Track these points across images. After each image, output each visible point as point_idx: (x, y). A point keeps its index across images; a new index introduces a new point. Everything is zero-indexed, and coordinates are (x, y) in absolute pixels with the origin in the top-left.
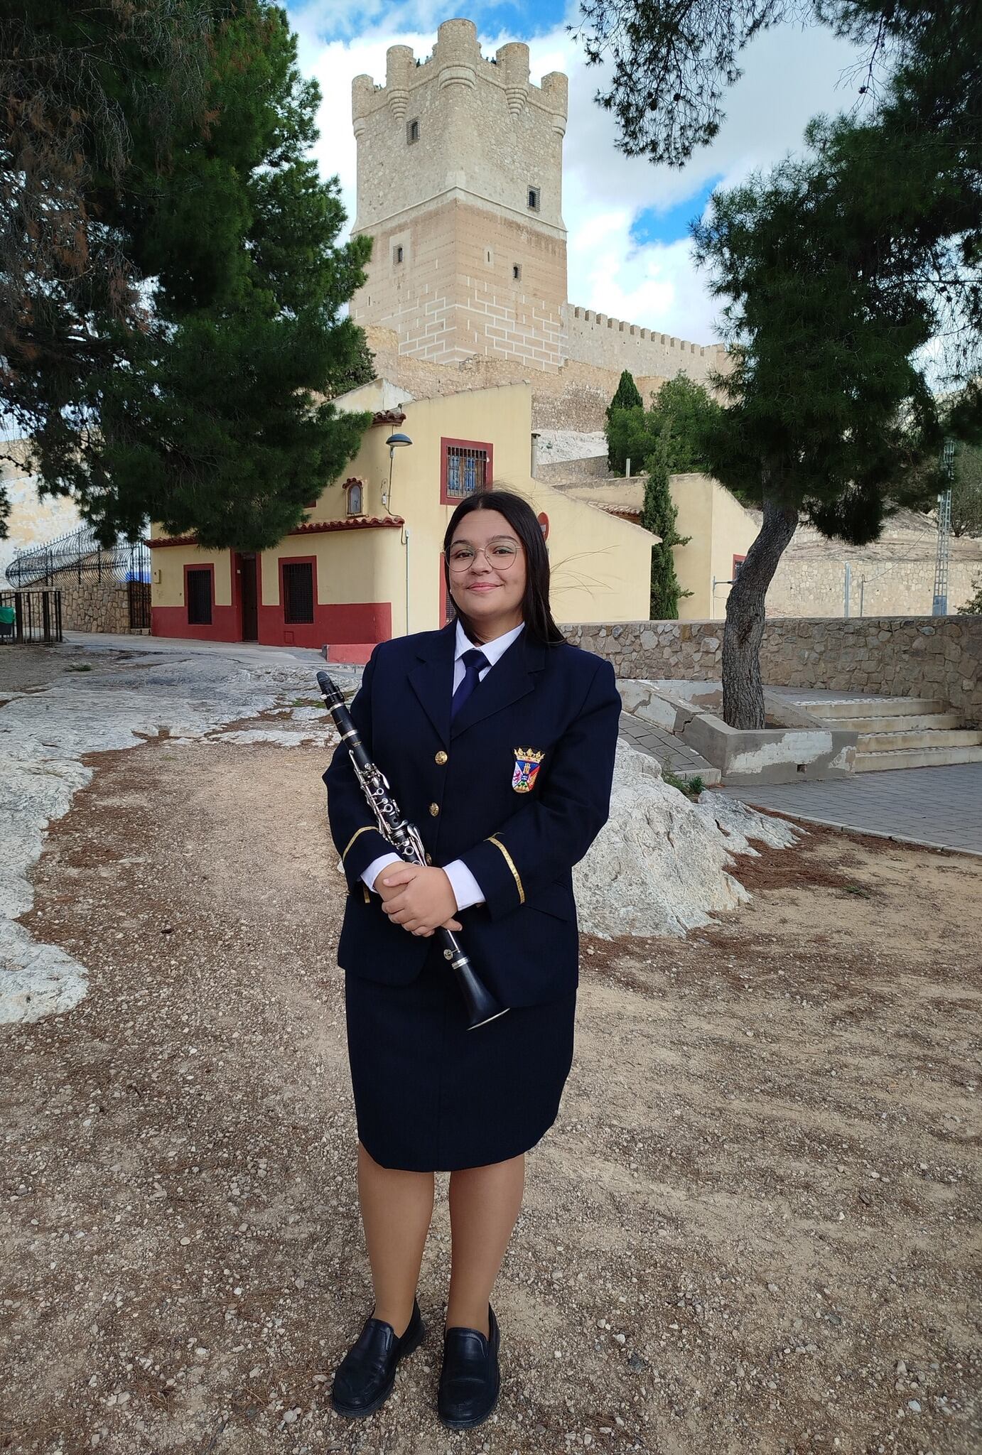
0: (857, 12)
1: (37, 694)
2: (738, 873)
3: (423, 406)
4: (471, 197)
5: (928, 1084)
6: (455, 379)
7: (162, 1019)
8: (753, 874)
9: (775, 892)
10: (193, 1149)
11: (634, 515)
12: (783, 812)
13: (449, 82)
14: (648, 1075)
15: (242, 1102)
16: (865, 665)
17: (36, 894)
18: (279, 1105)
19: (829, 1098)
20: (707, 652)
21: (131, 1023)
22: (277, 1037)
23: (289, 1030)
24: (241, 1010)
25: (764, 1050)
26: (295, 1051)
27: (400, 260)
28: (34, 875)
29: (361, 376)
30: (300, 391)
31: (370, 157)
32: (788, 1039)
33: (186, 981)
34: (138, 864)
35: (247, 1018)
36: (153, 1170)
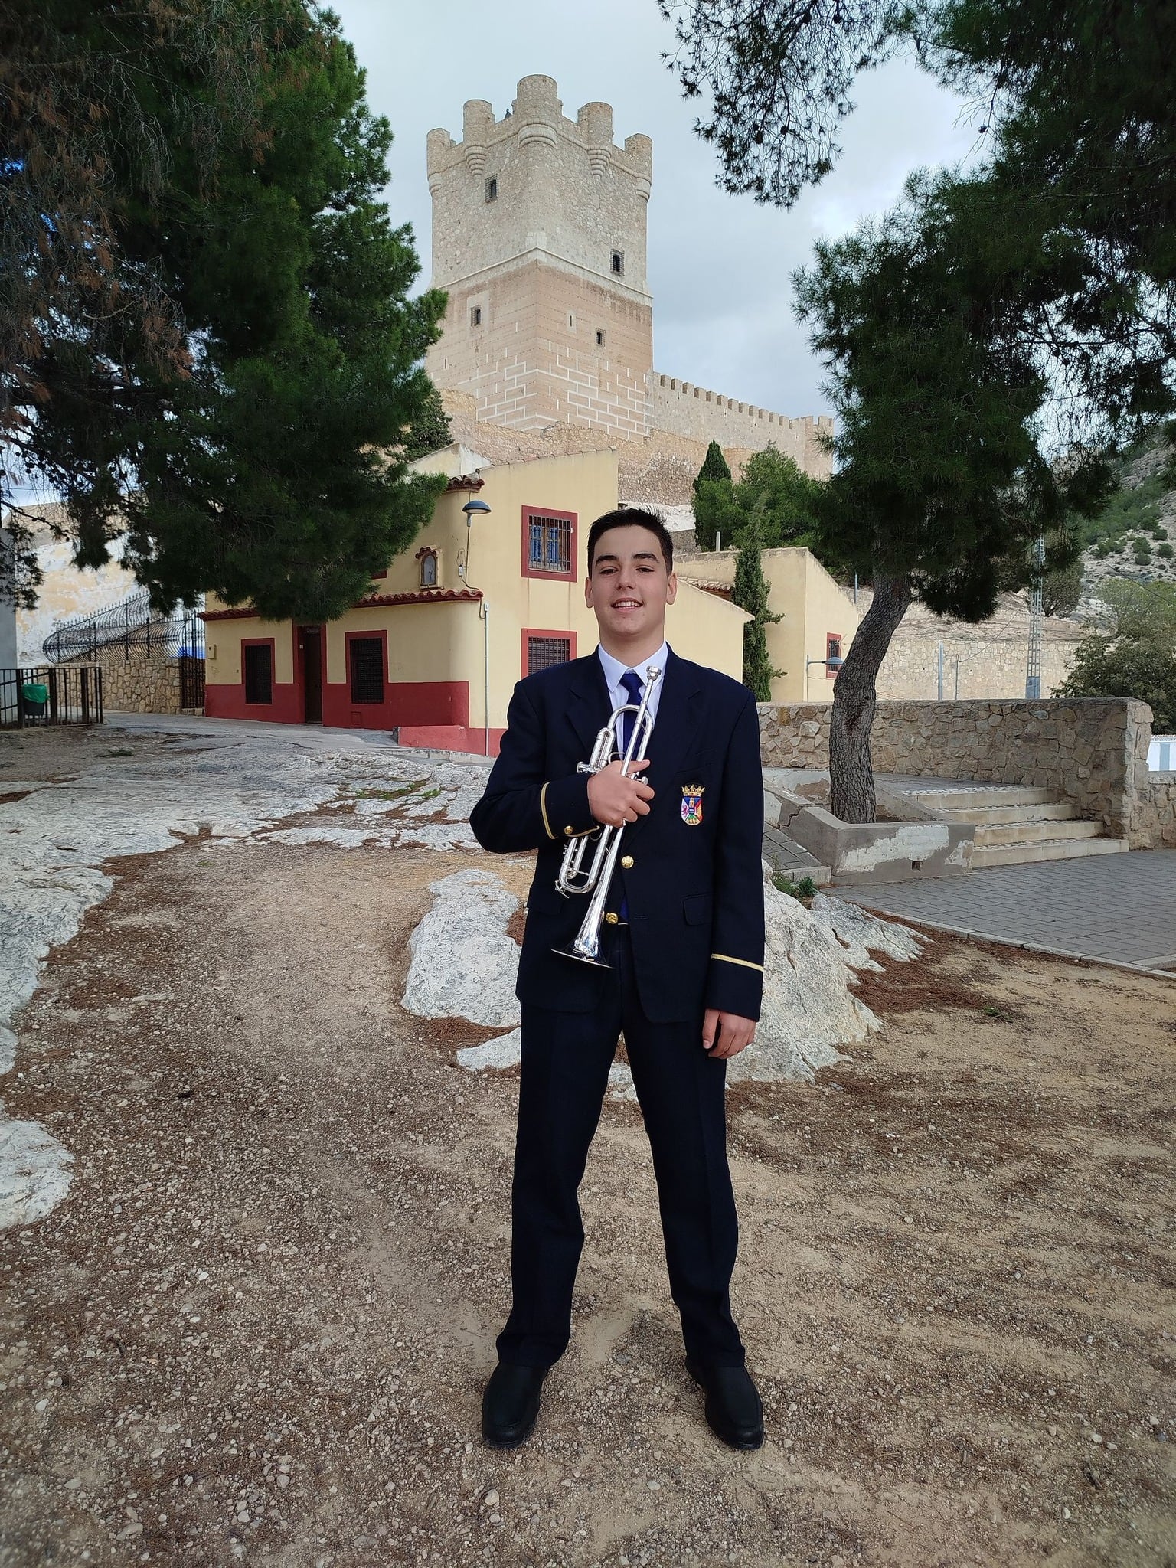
0: (961, 62)
1: (65, 784)
2: (863, 993)
3: (503, 471)
4: (553, 260)
5: (1133, 1286)
6: (536, 447)
7: (166, 1227)
8: (879, 993)
9: (907, 1016)
10: (189, 1444)
11: (725, 591)
12: (901, 916)
13: (529, 139)
14: (793, 1289)
15: (263, 1357)
16: (976, 751)
17: (20, 1048)
18: (313, 1359)
19: (1020, 1316)
20: (806, 737)
21: (124, 1235)
22: (317, 1249)
23: (333, 1237)
24: (272, 1207)
25: (928, 1243)
26: (340, 1270)
27: (478, 323)
28: (22, 1022)
29: (435, 439)
30: (366, 449)
31: (446, 214)
32: (955, 1225)
33: (204, 1167)
34: (157, 1002)
35: (280, 1219)
36: (128, 1484)
